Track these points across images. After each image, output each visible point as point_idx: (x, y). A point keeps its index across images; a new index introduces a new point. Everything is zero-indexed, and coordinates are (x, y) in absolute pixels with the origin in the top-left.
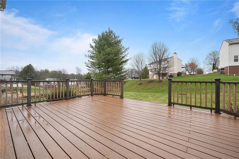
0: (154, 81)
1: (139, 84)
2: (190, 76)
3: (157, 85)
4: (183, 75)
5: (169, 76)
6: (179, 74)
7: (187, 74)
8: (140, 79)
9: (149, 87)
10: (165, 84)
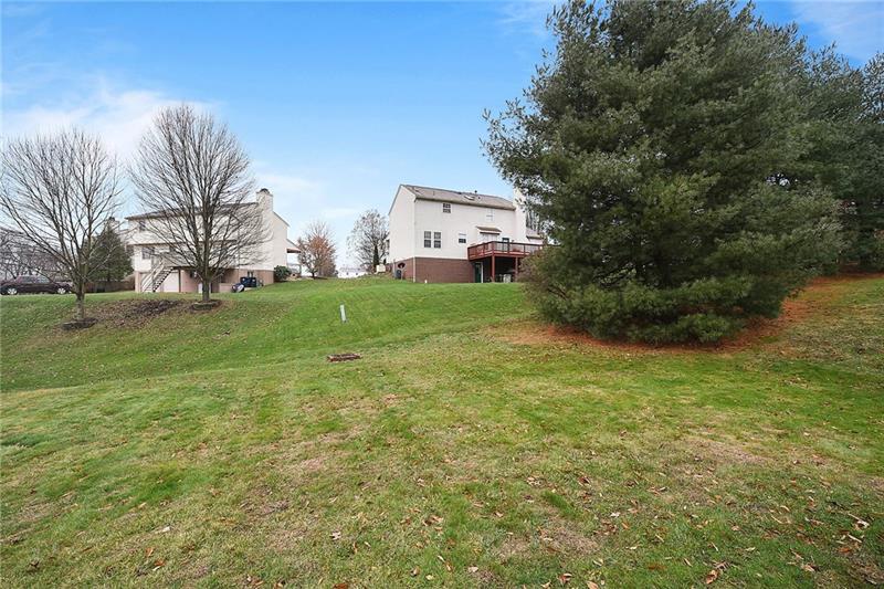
0: (176, 303)
1: (67, 328)
2: (317, 282)
3: (195, 323)
4: (291, 278)
5: (242, 282)
6: (280, 275)
7: (304, 277)
8: (80, 295)
9: (146, 339)
10: (236, 318)
